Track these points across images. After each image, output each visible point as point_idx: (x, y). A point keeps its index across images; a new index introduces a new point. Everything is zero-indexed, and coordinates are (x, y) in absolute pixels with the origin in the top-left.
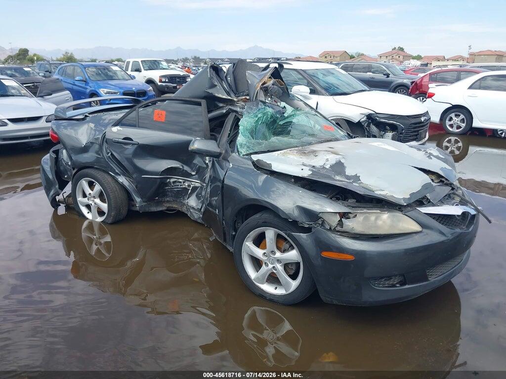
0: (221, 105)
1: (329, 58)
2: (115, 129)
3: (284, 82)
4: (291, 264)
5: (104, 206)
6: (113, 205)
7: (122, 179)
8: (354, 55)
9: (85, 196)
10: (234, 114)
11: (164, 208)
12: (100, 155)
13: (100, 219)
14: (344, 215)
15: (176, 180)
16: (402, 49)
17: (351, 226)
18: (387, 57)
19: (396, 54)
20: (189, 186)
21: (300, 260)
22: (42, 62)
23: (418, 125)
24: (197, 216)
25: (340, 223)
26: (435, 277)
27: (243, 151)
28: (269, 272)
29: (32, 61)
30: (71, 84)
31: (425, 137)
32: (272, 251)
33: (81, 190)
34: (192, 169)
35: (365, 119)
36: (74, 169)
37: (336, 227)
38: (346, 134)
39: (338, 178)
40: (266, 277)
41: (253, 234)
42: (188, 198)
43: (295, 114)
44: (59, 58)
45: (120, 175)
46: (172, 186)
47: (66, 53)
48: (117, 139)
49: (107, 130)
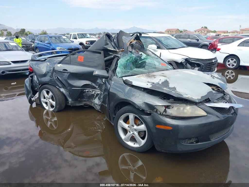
0: (111, 53)
1: (170, 32)
2: (59, 65)
3: (141, 42)
4: (142, 131)
5: (54, 103)
6: (58, 103)
7: (62, 90)
8: (182, 31)
9: (45, 98)
10: (117, 58)
11: (83, 104)
12: (51, 78)
13: (52, 109)
14: (167, 107)
15: (89, 90)
16: (206, 28)
17: (171, 113)
18: (199, 31)
19: (203, 30)
20: (95, 93)
21: (146, 129)
22: (31, 35)
23: (211, 64)
24: (98, 108)
25: (165, 111)
26: (215, 139)
27: (119, 75)
28: (131, 136)
29: (27, 35)
30: (43, 45)
31: (215, 70)
32: (133, 125)
33: (43, 95)
34: (96, 85)
35: (184, 61)
36: (40, 85)
37: (163, 113)
38: (172, 68)
39: (165, 89)
40: (130, 138)
41: (123, 116)
42: (94, 99)
43: (147, 58)
44: (40, 33)
45: (61, 88)
46: (87, 93)
47: (43, 31)
48: (60, 70)
49: (56, 65)
